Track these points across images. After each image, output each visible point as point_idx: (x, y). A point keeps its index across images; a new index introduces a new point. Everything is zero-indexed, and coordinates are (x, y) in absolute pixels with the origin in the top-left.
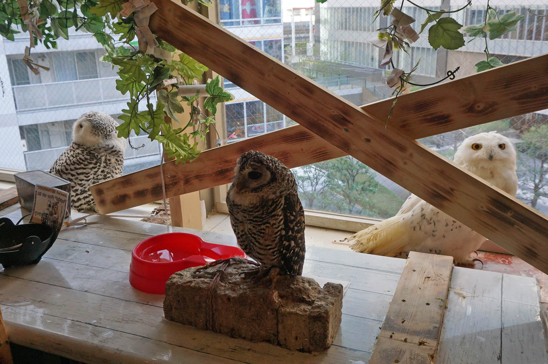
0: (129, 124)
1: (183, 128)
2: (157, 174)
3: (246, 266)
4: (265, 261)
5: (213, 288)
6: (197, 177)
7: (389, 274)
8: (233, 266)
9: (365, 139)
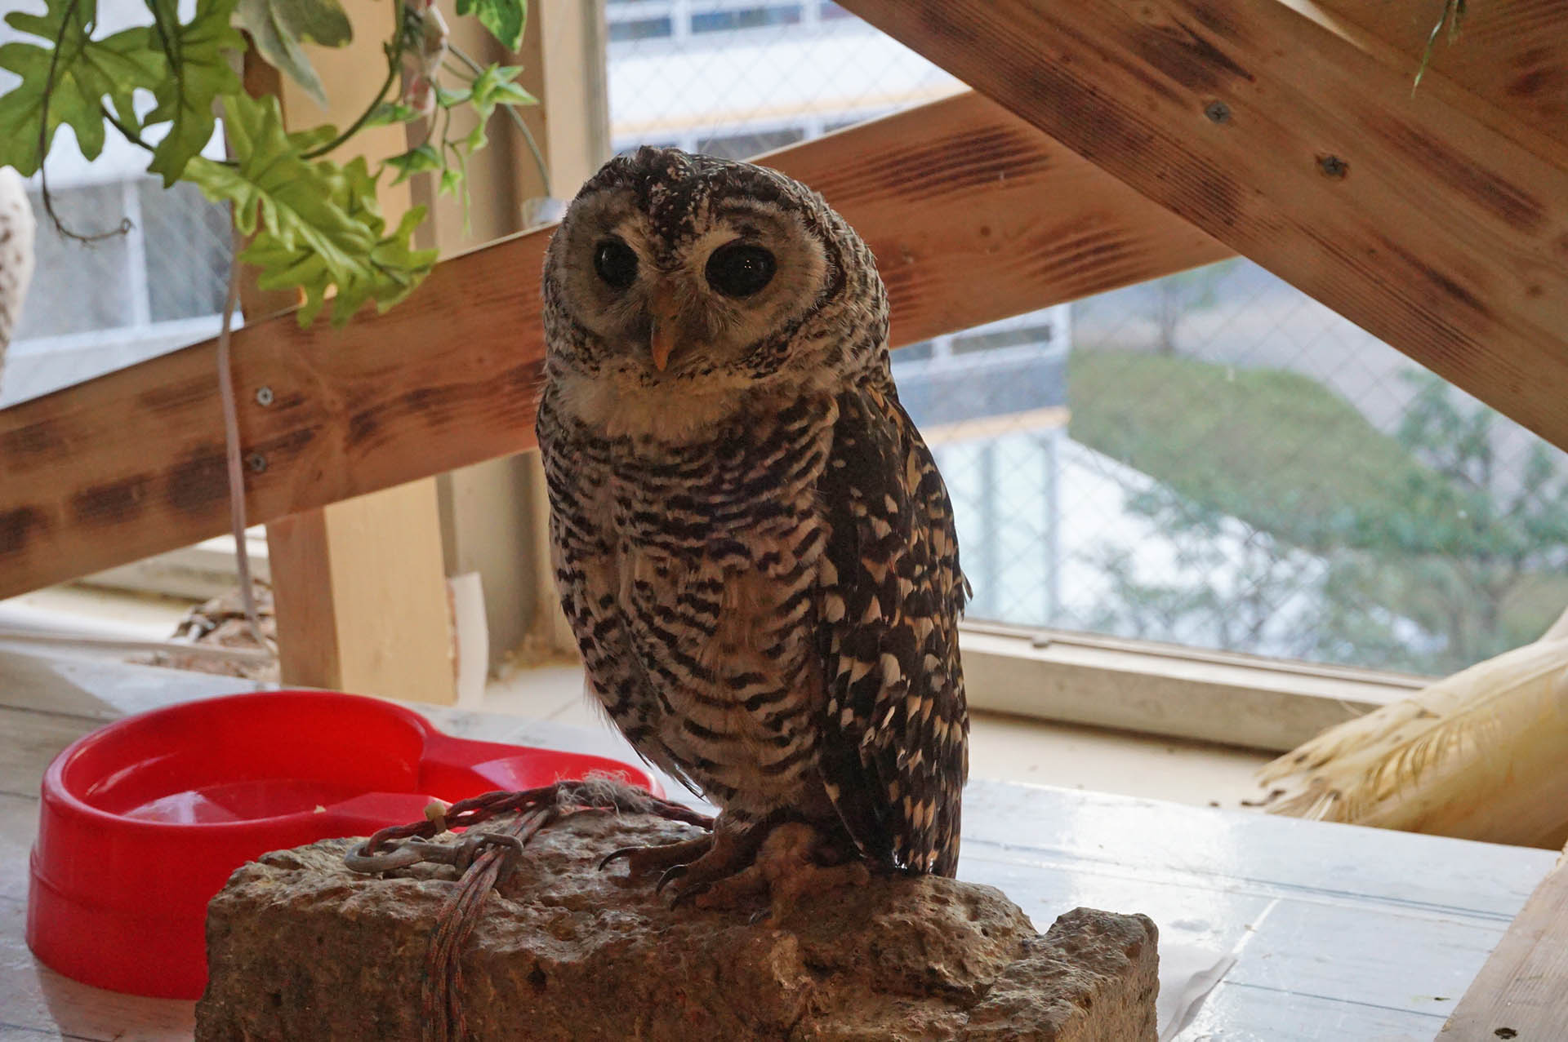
0: (45, 101)
1: (342, 129)
2: (199, 391)
3: (641, 826)
4: (732, 779)
5: (455, 922)
6: (419, 399)
7: (1457, 919)
8: (574, 825)
9: (1319, 161)
